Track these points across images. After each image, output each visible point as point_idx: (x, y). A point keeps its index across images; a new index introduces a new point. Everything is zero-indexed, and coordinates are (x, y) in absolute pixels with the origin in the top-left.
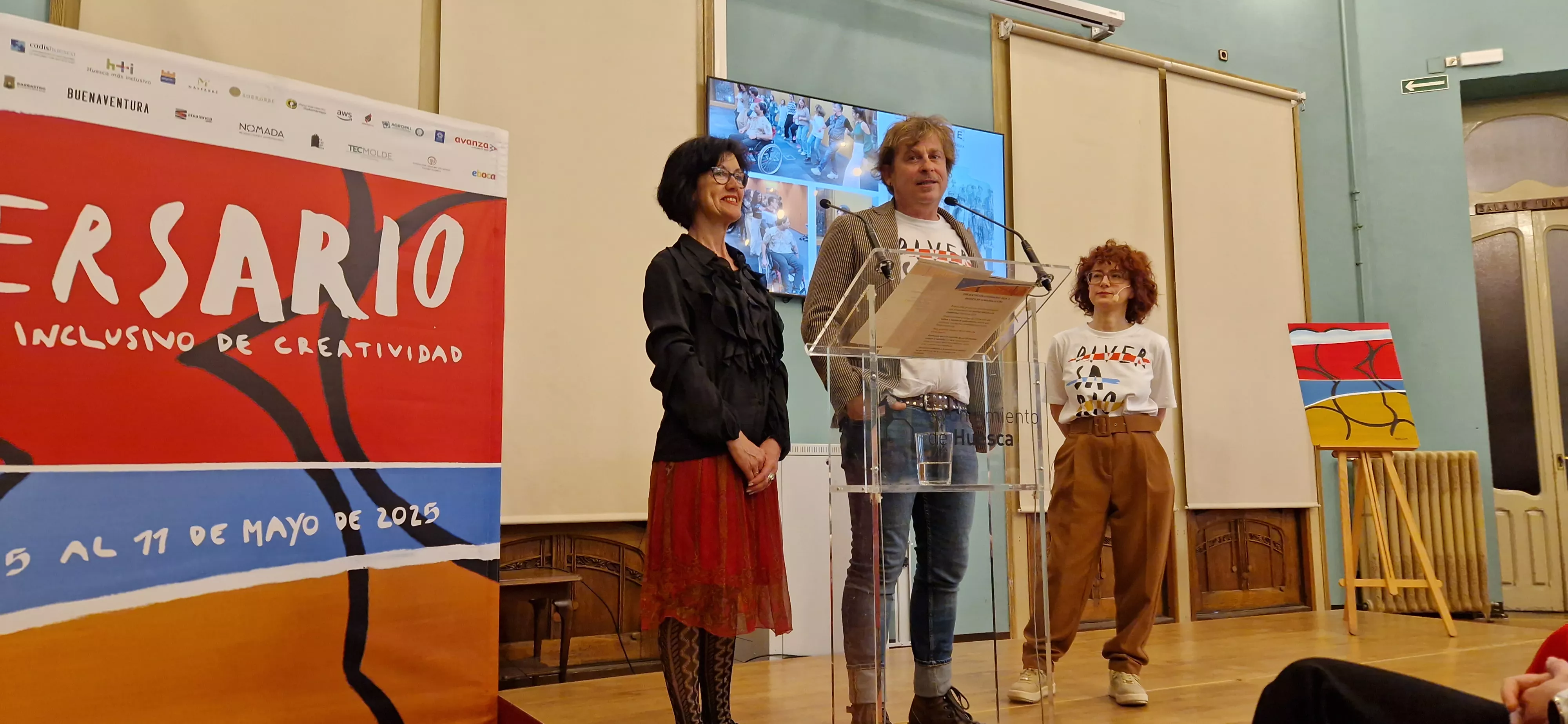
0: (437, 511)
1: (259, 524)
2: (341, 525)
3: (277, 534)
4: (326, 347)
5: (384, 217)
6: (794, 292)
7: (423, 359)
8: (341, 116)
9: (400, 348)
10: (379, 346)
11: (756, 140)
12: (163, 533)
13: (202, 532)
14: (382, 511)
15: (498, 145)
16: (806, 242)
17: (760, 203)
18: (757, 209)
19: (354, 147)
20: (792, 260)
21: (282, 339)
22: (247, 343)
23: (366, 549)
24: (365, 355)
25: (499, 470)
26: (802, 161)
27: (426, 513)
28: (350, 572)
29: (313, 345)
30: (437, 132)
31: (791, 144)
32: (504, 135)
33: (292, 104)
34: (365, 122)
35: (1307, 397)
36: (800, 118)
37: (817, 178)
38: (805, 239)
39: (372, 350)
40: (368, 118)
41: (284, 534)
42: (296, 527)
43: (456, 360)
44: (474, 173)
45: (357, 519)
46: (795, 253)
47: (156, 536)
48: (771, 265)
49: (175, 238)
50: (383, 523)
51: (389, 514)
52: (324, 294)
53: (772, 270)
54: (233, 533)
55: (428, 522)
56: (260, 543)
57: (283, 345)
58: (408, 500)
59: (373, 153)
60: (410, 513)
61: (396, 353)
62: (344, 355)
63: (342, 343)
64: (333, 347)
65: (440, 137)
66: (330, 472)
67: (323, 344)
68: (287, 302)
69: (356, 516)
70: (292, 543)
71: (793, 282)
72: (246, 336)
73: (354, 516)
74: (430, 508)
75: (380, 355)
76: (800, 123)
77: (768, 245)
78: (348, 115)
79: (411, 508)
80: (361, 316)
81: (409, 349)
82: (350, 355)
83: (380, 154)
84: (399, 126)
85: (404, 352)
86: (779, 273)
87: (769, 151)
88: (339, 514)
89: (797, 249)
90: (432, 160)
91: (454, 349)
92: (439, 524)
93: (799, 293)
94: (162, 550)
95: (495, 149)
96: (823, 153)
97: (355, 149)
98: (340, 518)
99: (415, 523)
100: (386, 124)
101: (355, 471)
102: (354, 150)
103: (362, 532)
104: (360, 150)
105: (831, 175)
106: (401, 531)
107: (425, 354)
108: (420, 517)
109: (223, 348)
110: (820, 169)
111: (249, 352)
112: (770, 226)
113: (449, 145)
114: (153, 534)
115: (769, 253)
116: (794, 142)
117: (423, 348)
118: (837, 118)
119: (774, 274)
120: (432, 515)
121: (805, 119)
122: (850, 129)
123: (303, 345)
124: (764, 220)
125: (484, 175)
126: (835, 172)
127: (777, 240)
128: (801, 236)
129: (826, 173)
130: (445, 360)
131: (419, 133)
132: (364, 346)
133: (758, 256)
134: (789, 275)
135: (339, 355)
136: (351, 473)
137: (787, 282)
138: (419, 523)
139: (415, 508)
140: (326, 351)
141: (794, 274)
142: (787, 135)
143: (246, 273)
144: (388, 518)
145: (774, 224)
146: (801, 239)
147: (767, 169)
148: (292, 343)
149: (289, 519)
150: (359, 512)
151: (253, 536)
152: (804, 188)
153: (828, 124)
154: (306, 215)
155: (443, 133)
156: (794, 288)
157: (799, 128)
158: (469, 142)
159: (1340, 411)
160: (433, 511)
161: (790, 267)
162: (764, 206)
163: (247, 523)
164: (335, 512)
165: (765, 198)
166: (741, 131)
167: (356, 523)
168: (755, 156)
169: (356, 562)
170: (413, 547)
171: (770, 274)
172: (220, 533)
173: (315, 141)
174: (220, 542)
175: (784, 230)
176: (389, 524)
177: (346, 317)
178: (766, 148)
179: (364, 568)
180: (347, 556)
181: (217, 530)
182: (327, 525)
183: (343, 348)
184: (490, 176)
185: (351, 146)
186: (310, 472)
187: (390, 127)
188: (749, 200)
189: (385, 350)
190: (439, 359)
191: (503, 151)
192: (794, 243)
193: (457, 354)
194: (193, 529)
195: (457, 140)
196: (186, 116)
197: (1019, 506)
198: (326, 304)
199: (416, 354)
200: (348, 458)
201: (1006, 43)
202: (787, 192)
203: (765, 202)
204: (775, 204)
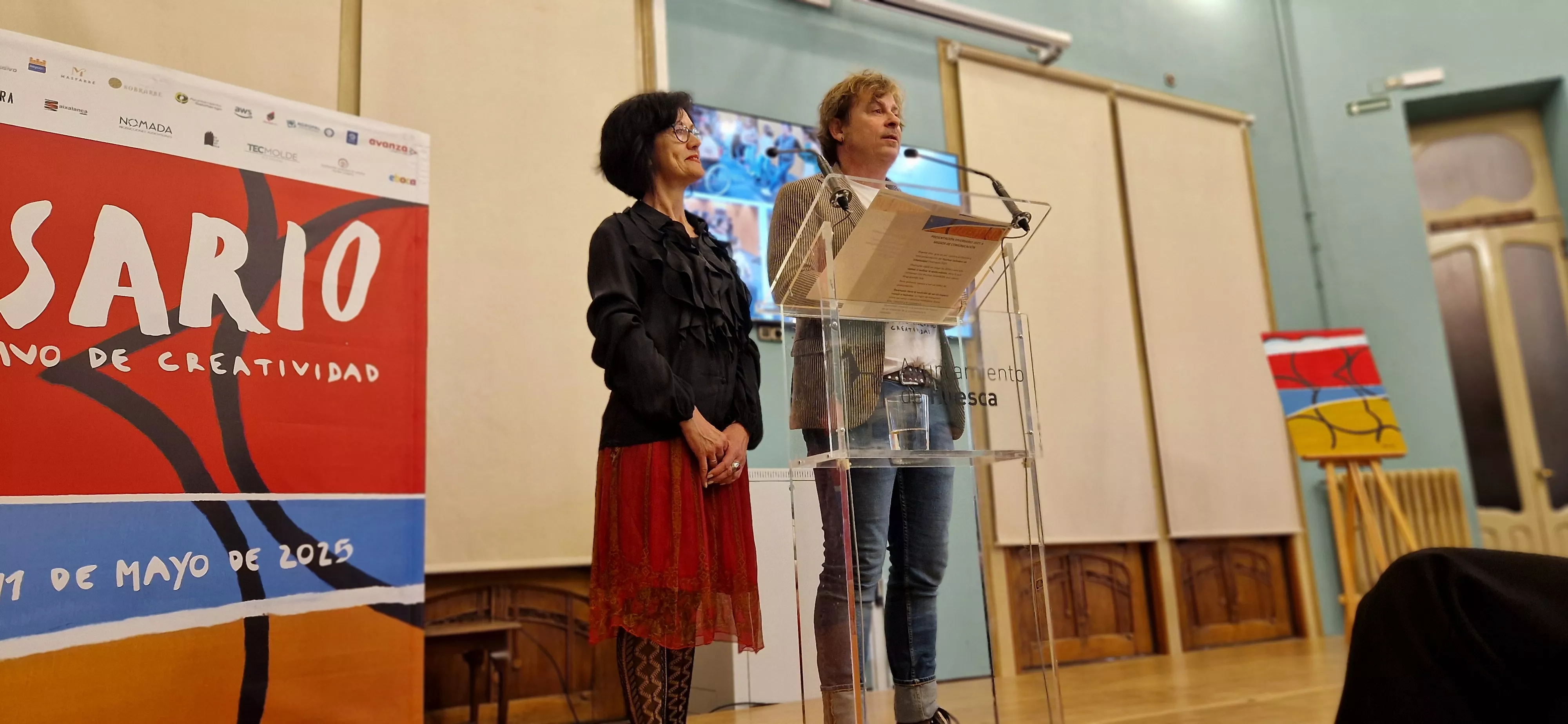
0: (350, 549)
1: (135, 565)
2: (236, 565)
3: (157, 576)
4: (220, 364)
5: (289, 223)
7: (333, 378)
8: (240, 113)
9: (306, 365)
10: (282, 363)
12: (18, 576)
13: (66, 575)
14: (285, 548)
15: (418, 149)
19: (254, 146)
21: (168, 355)
22: (125, 359)
23: (267, 592)
24: (266, 373)
25: (422, 501)
26: (751, 183)
27: (337, 550)
28: (246, 619)
29: (204, 361)
30: (349, 133)
31: (739, 164)
32: (424, 138)
33: (180, 97)
34: (267, 120)
35: (1288, 406)
37: (767, 199)
39: (273, 368)
40: (271, 116)
41: (167, 577)
42: (181, 567)
43: (372, 379)
44: (391, 178)
45: (256, 558)
47: (9, 580)
49: (40, 240)
50: (286, 563)
51: (294, 552)
52: (217, 305)
54: (103, 576)
55: (340, 561)
56: (137, 588)
57: (167, 362)
58: (316, 536)
59: (276, 153)
60: (318, 551)
61: (302, 371)
62: (240, 372)
63: (239, 361)
64: (227, 363)
65: (352, 138)
66: (223, 504)
67: (216, 360)
68: (173, 314)
69: (254, 554)
70: (177, 587)
72: (123, 351)
73: (251, 555)
74: (342, 545)
75: (283, 373)
78: (247, 112)
79: (320, 545)
80: (261, 329)
81: (317, 367)
82: (248, 372)
83: (284, 155)
84: (306, 125)
85: (311, 371)
88: (233, 553)
90: (343, 163)
91: (369, 368)
92: (353, 563)
94: (15, 596)
95: (415, 153)
96: (772, 173)
97: (255, 148)
98: (235, 558)
99: (324, 562)
100: (291, 123)
101: (253, 504)
102: (254, 150)
103: (261, 574)
104: (261, 150)
106: (308, 571)
107: (335, 372)
108: (330, 555)
109: (95, 363)
111: (127, 369)
113: (363, 146)
114: (5, 578)
117: (333, 366)
120: (344, 553)
123: (193, 362)
125: (403, 180)
130: (359, 379)
131: (329, 133)
132: (264, 363)
135: (235, 374)
136: (248, 506)
138: (329, 562)
139: (324, 545)
140: (219, 368)
142: (734, 155)
143: (125, 280)
144: (293, 557)
147: (715, 190)
148: (179, 359)
149: (173, 559)
150: (258, 550)
151: (128, 579)
152: (755, 210)
154: (198, 218)
155: (356, 134)
157: (747, 149)
158: (386, 145)
159: (1322, 419)
160: (345, 549)
163: (121, 565)
164: (229, 549)
167: (253, 562)
169: (254, 608)
170: (322, 590)
172: (88, 576)
173: (209, 139)
174: (89, 585)
176: (293, 564)
177: (244, 330)
178: (713, 168)
179: (264, 614)
180: (243, 601)
181: (83, 573)
182: (219, 566)
183: (240, 365)
184: (409, 182)
185: (250, 145)
186: (199, 504)
187: (295, 127)
189: (289, 368)
190: (352, 378)
191: (424, 156)
193: (372, 373)
194: (55, 572)
195: (372, 142)
196: (56, 107)
197: (995, 538)
198: (220, 317)
199: (325, 372)
200: (246, 488)
201: (955, 65)
202: (737, 213)
203: (714, 223)
204: (724, 226)
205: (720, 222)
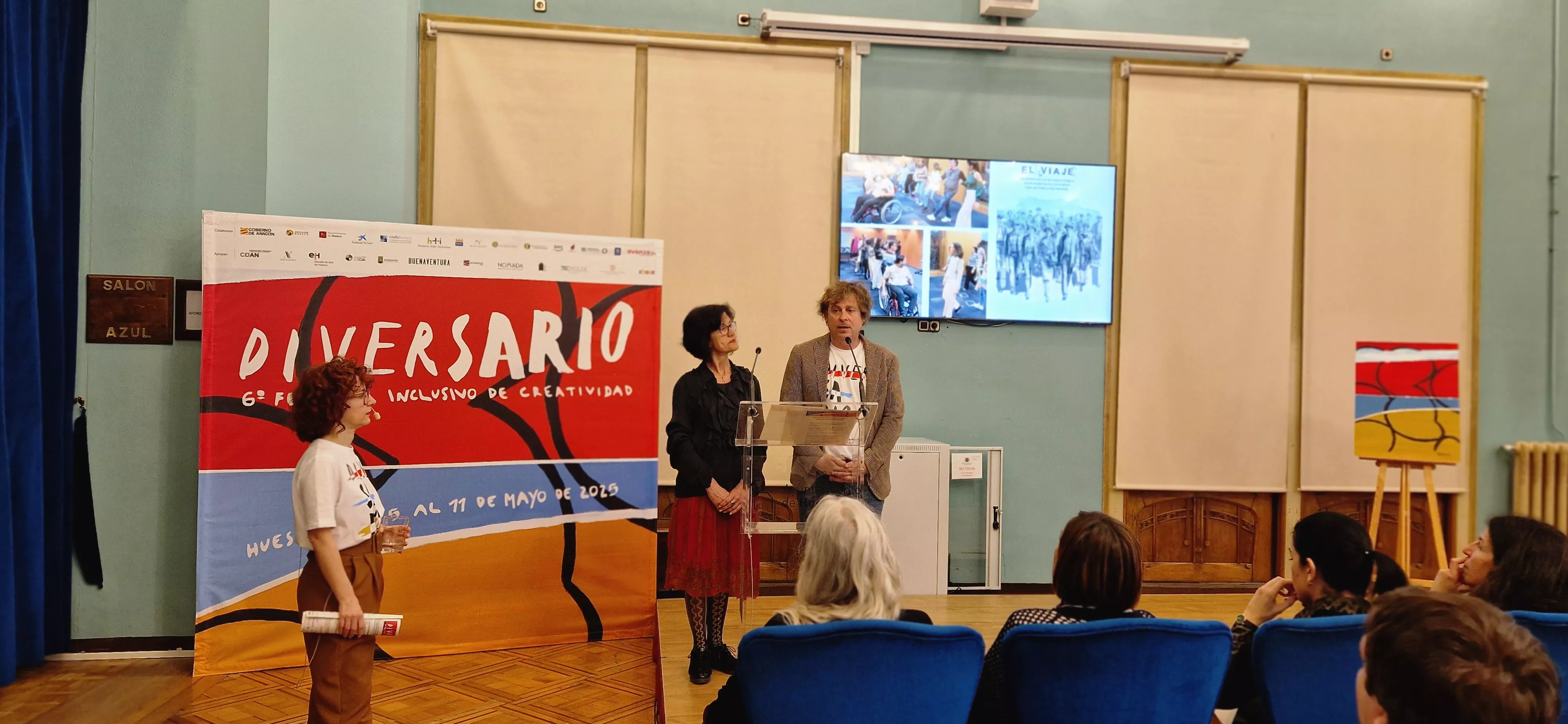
0: (617, 488)
1: (513, 496)
2: (559, 496)
3: (523, 502)
4: (549, 392)
5: (583, 308)
6: (908, 315)
7: (607, 394)
8: (557, 249)
9: (593, 389)
10: (580, 388)
11: (881, 198)
12: (463, 500)
13: (483, 500)
14: (583, 488)
15: (656, 251)
16: (920, 275)
17: (882, 248)
18: (879, 253)
19: (564, 266)
20: (908, 290)
21: (524, 389)
22: (505, 393)
23: (574, 510)
24: (572, 394)
25: (656, 463)
26: (920, 211)
27: (610, 489)
28: (565, 524)
29: (541, 390)
30: (616, 249)
31: (910, 198)
32: (660, 243)
33: (527, 246)
34: (571, 250)
36: (920, 176)
37: (932, 223)
38: (920, 273)
39: (576, 392)
40: (573, 247)
41: (527, 502)
42: (533, 497)
43: (628, 393)
44: (642, 272)
46: (910, 284)
47: (460, 502)
48: (890, 295)
49: (465, 335)
50: (584, 496)
51: (588, 490)
52: (547, 360)
53: (890, 299)
54: (499, 501)
55: (612, 495)
56: (514, 507)
57: (525, 392)
58: (599, 482)
59: (576, 269)
60: (600, 490)
61: (590, 392)
62: (560, 396)
63: (558, 388)
64: (553, 391)
65: (618, 252)
66: (552, 466)
67: (547, 389)
68: (526, 367)
69: (568, 491)
70: (532, 507)
71: (908, 307)
72: (503, 389)
73: (566, 491)
74: (612, 487)
75: (581, 394)
76: (919, 180)
77: (887, 280)
78: (561, 247)
79: (601, 486)
80: (569, 370)
81: (599, 389)
82: (563, 395)
83: (580, 269)
84: (592, 249)
85: (595, 392)
86: (896, 302)
87: (891, 206)
88: (557, 490)
89: (912, 282)
90: (612, 267)
91: (627, 387)
92: (618, 496)
93: (912, 316)
94: (463, 510)
95: (655, 254)
96: (938, 201)
98: (559, 493)
99: (603, 495)
100: (584, 249)
101: (567, 465)
102: (565, 268)
103: (571, 501)
104: (568, 267)
105: (945, 219)
106: (595, 500)
107: (608, 391)
108: (606, 492)
109: (492, 396)
110: (936, 215)
111: (505, 398)
112: (890, 264)
113: (623, 255)
114: (458, 501)
115: (887, 286)
116: (913, 196)
117: (607, 388)
118: (952, 171)
119: (892, 302)
120: (614, 490)
121: (924, 176)
122: (964, 179)
123: (536, 391)
124: (885, 261)
125: (647, 272)
126: (948, 216)
127: (895, 275)
128: (916, 271)
129: (940, 218)
130: (621, 394)
131: (605, 251)
132: (571, 389)
133: (878, 289)
134: (905, 303)
135: (557, 396)
136: (564, 466)
137: (902, 308)
138: (606, 495)
139: (603, 486)
140: (549, 394)
141: (909, 301)
142: (907, 191)
143: (503, 352)
144: (587, 492)
145: (893, 263)
146: (916, 273)
147: (889, 220)
148: (529, 391)
149: (530, 493)
150: (570, 489)
151: (510, 502)
152: (920, 233)
153: (944, 177)
154: (537, 313)
155: (620, 249)
156: (908, 312)
157: (918, 185)
158: (637, 252)
160: (614, 488)
161: (906, 296)
162: (885, 249)
163: (507, 495)
164: (555, 489)
165: (886, 243)
166: (868, 192)
167: (568, 495)
168: (879, 211)
169: (568, 519)
170: (601, 510)
171: (888, 302)
172: (492, 501)
173: (541, 267)
174: (493, 506)
175: (901, 266)
176: (587, 496)
177: (560, 372)
178: (889, 203)
179: (573, 522)
180: (563, 515)
181: (491, 499)
182: (551, 497)
183: (559, 392)
184: (651, 273)
186: (541, 466)
187: (586, 251)
188: (872, 246)
189: (584, 391)
190: (618, 394)
191: (660, 255)
192: (910, 277)
193: (629, 390)
194: (478, 499)
195: (629, 252)
196: (469, 263)
197: (1114, 484)
198: (549, 366)
199: (603, 392)
200: (562, 457)
201: (1126, 80)
202: (905, 237)
203: (886, 246)
204: (895, 247)
205: (891, 245)
